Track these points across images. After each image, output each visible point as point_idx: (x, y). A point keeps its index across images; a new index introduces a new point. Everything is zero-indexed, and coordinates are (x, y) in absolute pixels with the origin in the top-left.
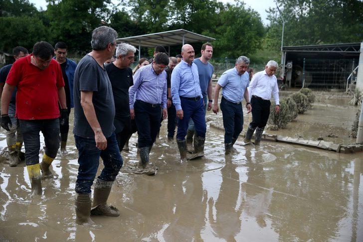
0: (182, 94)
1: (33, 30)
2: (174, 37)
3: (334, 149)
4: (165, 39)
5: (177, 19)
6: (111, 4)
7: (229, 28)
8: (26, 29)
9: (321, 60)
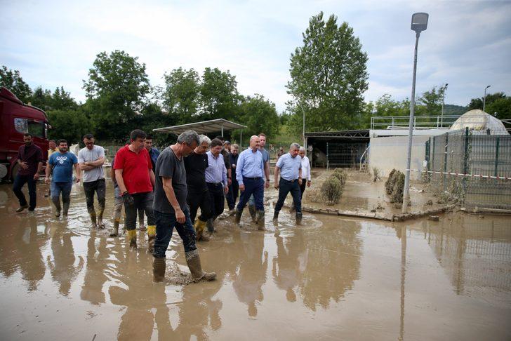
0: (244, 174)
1: (77, 122)
2: (213, 126)
3: (389, 218)
4: (206, 127)
5: (205, 110)
6: (145, 98)
7: (251, 118)
8: (71, 121)
9: (341, 144)
